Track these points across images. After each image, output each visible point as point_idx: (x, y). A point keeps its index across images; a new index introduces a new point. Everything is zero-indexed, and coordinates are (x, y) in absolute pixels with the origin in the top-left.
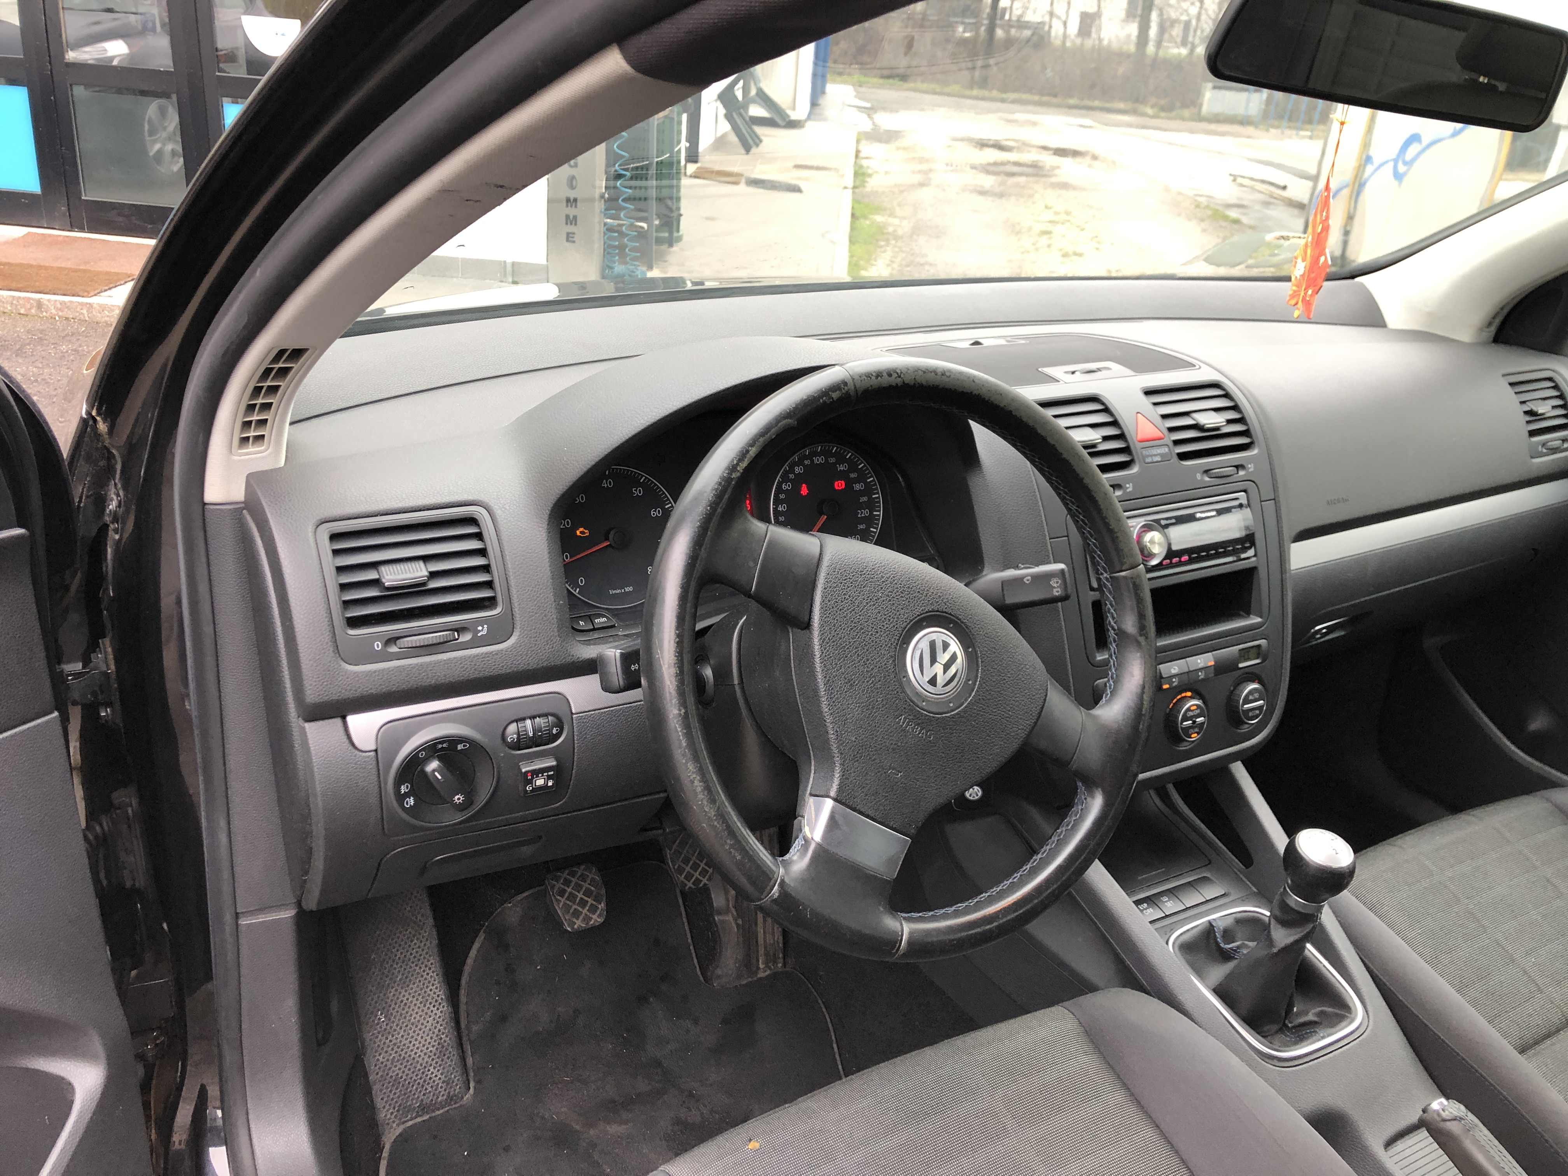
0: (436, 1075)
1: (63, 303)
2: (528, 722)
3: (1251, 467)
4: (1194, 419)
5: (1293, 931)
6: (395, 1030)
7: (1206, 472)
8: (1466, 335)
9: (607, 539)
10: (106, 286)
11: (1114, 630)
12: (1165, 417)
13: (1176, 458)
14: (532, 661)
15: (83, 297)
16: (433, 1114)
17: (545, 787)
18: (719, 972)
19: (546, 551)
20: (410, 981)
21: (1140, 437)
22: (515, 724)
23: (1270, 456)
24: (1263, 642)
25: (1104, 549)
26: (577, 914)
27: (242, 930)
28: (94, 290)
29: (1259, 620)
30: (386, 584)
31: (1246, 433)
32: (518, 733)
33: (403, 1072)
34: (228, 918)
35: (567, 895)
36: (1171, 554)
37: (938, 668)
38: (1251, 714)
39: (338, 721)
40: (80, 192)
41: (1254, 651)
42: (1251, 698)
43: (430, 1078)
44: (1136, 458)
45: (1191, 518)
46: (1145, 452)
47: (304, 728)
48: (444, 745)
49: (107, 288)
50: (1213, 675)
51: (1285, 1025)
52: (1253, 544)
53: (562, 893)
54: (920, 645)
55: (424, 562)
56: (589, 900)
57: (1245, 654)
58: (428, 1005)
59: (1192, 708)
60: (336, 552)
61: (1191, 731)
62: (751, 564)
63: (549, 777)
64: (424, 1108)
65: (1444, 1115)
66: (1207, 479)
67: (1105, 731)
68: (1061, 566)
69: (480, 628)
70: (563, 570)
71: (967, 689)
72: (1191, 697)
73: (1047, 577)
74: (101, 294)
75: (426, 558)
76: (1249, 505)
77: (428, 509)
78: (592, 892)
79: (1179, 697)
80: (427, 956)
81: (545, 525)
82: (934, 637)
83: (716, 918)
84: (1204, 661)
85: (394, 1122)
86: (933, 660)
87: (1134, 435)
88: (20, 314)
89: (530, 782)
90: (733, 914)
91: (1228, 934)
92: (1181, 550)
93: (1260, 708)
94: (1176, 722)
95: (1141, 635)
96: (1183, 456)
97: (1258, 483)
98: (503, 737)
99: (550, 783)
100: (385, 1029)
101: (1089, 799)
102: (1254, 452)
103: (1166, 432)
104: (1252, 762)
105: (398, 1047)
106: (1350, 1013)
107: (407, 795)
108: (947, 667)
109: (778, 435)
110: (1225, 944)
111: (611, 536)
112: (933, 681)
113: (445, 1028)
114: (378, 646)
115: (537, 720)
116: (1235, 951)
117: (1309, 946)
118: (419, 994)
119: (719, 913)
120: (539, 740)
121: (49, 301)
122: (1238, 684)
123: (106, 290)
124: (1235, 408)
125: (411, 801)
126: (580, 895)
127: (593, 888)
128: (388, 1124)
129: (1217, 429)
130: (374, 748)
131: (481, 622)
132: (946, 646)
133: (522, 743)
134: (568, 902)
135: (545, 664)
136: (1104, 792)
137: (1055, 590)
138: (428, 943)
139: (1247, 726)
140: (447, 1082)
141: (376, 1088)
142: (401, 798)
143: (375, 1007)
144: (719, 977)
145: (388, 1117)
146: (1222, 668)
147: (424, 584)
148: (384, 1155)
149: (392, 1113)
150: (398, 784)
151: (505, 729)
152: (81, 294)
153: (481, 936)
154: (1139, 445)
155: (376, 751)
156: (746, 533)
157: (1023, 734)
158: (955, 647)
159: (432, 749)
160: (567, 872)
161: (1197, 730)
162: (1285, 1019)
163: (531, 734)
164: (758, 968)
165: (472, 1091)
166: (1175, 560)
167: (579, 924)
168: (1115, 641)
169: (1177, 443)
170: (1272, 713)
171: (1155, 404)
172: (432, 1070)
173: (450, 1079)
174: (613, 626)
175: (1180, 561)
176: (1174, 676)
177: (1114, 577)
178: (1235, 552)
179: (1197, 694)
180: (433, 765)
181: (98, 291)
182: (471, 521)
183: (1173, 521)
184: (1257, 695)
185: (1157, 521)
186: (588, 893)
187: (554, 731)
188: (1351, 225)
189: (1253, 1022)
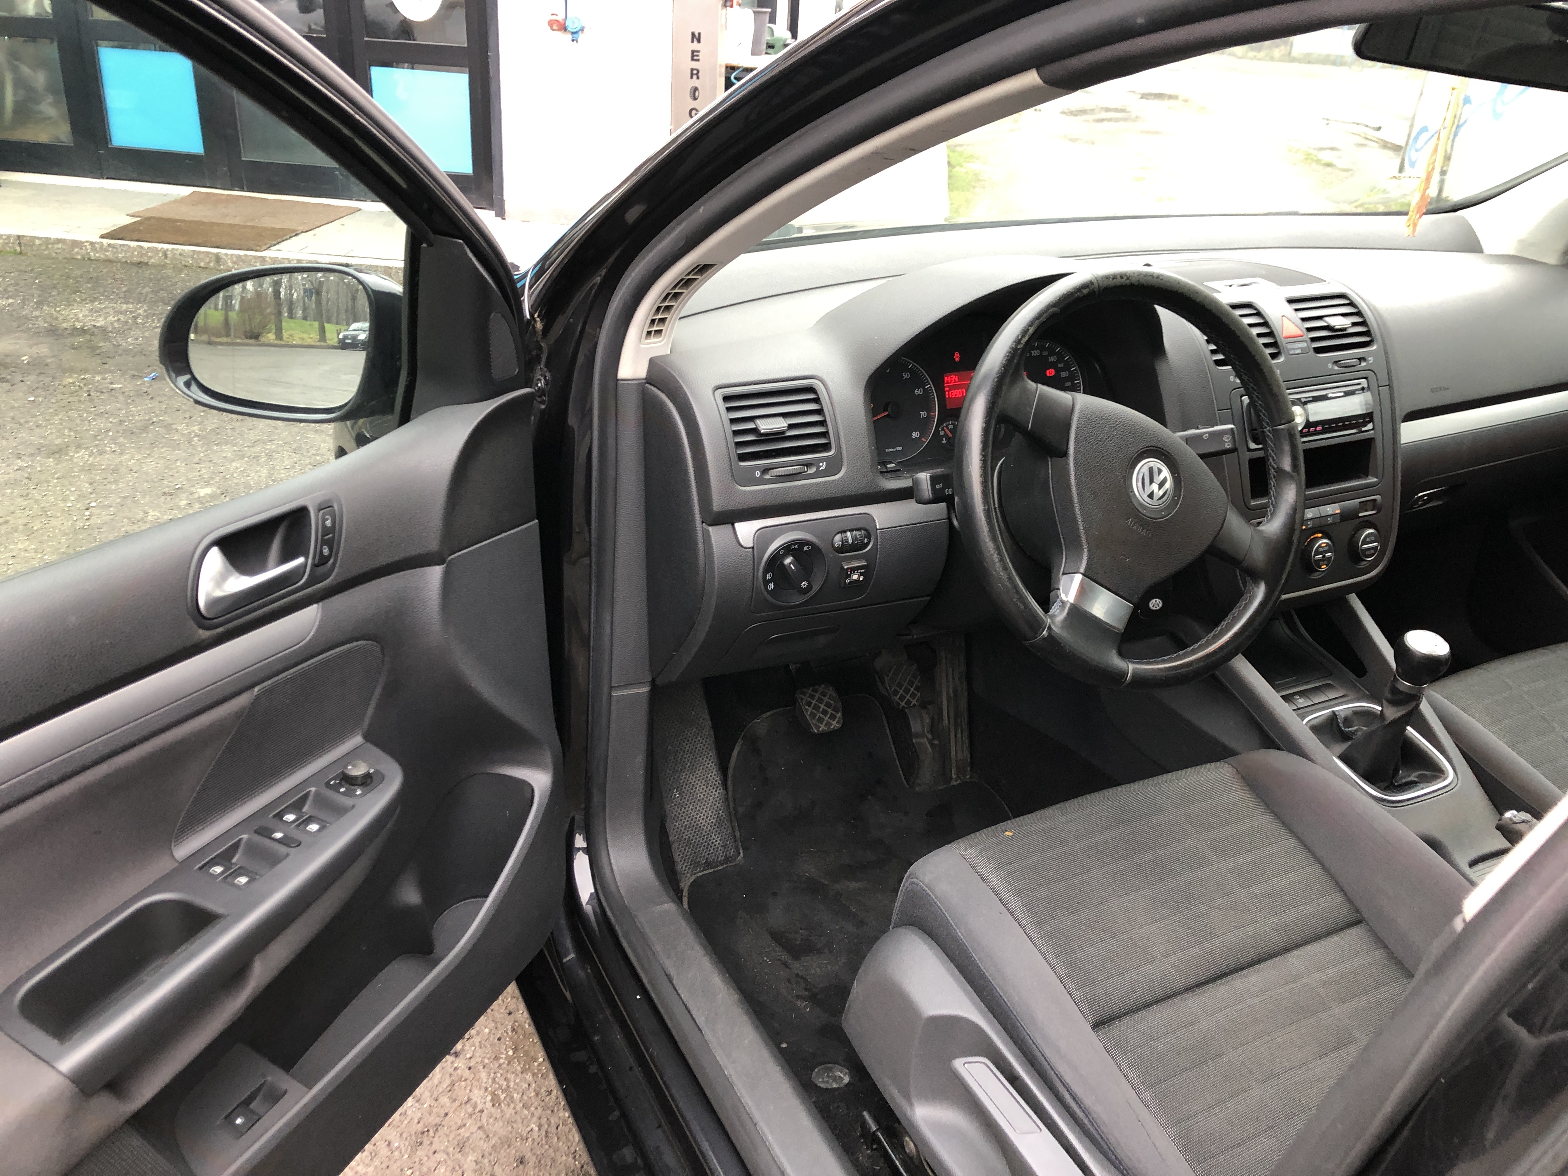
0: (716, 840)
1: (239, 256)
2: (849, 534)
3: (1371, 360)
4: (1326, 322)
5: (1400, 708)
6: (686, 805)
7: (1336, 362)
8: (1552, 259)
9: (885, 410)
10: (274, 240)
11: (1274, 468)
12: (1304, 320)
13: (1312, 351)
14: (853, 489)
15: (256, 251)
16: (716, 869)
17: (858, 581)
18: (919, 781)
19: (863, 411)
20: (696, 768)
21: (1285, 334)
22: (839, 535)
23: (1386, 352)
24: (1378, 497)
25: (1268, 409)
26: (821, 720)
27: (614, 699)
28: (266, 244)
29: (1376, 480)
30: (762, 431)
31: (1367, 333)
32: (842, 541)
33: (693, 836)
34: (605, 689)
35: (812, 705)
36: (1308, 424)
37: (1155, 487)
38: (1367, 553)
39: (730, 526)
40: (240, 152)
41: (1370, 504)
42: (1368, 540)
43: (712, 843)
44: (1282, 351)
45: (1325, 398)
46: (1289, 346)
47: (708, 531)
48: (796, 546)
49: (275, 242)
50: (1339, 521)
51: (1392, 783)
52: (1372, 420)
53: (809, 704)
54: (1143, 470)
55: (783, 417)
56: (829, 710)
57: (1364, 506)
58: (709, 788)
59: (1323, 545)
60: (729, 409)
61: (1321, 563)
62: (1029, 409)
63: (861, 574)
64: (708, 865)
65: (1515, 819)
66: (1336, 368)
67: (1267, 541)
68: (1231, 426)
69: (821, 464)
70: (873, 425)
71: (1174, 502)
72: (1321, 538)
73: (1222, 433)
74: (272, 248)
75: (784, 415)
76: (1369, 388)
77: (783, 381)
78: (831, 704)
79: (1312, 537)
80: (708, 750)
81: (862, 393)
82: (1152, 464)
83: (914, 741)
84: (1333, 509)
85: (688, 873)
86: (1151, 481)
87: (1280, 333)
88: (200, 267)
89: (849, 576)
90: (927, 738)
91: (1347, 721)
92: (1318, 421)
93: (1375, 548)
94: (1310, 556)
95: (1294, 472)
96: (1318, 350)
97: (1375, 371)
98: (833, 545)
99: (861, 579)
100: (680, 803)
101: (1255, 589)
102: (1374, 347)
103: (1305, 331)
104: (1366, 594)
105: (689, 817)
106: (1443, 774)
107: (770, 581)
108: (1161, 485)
109: (1047, 319)
110: (1345, 728)
111: (889, 409)
112: (1151, 496)
113: (721, 806)
114: (758, 474)
115: (854, 532)
116: (1353, 733)
117: (1409, 728)
118: (703, 779)
119: (917, 737)
120: (858, 546)
121: (226, 255)
122: (1359, 530)
123: (275, 245)
124: (1359, 314)
125: (772, 586)
126: (822, 706)
127: (832, 702)
128: (684, 874)
129: (1345, 329)
130: (751, 545)
131: (821, 460)
132: (1160, 471)
133: (845, 548)
134: (814, 711)
135: (862, 492)
136: (1266, 583)
137: (1226, 444)
138: (708, 740)
139: (1365, 562)
140: (724, 847)
141: (675, 846)
142: (766, 583)
143: (671, 786)
144: (919, 785)
145: (684, 868)
146: (1346, 516)
147: (783, 432)
148: (684, 894)
149: (686, 866)
150: (766, 571)
151: (834, 537)
152: (254, 248)
153: (740, 742)
154: (1285, 341)
155: (753, 548)
156: (1025, 390)
157: (1211, 538)
158: (1166, 473)
159: (788, 549)
160: (811, 689)
161: (1325, 562)
162: (1393, 777)
163: (850, 542)
164: (951, 777)
165: (742, 854)
166: (1312, 429)
167: (822, 727)
168: (1274, 477)
169: (1313, 340)
170: (1384, 554)
171: (1296, 310)
172: (713, 837)
173: (726, 844)
174: (899, 470)
175: (1316, 430)
176: (1310, 519)
177: (1276, 429)
178: (1357, 426)
179: (1326, 535)
180: (788, 561)
181: (268, 245)
182: (811, 389)
183: (1311, 399)
184: (1373, 538)
185: (1299, 399)
186: (828, 705)
187: (866, 541)
188: (1448, 165)
189: (1369, 778)
